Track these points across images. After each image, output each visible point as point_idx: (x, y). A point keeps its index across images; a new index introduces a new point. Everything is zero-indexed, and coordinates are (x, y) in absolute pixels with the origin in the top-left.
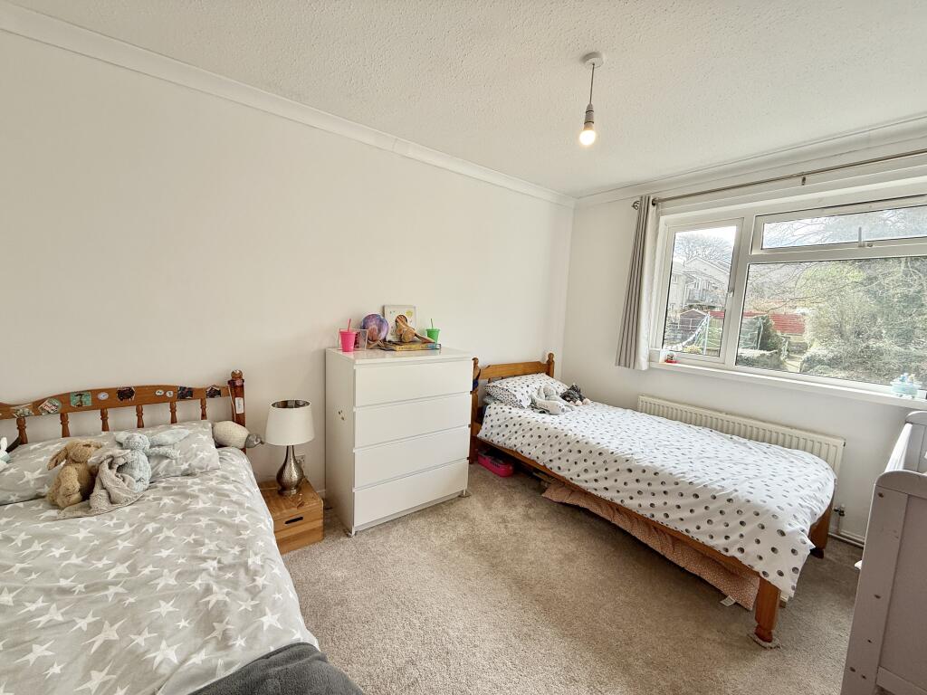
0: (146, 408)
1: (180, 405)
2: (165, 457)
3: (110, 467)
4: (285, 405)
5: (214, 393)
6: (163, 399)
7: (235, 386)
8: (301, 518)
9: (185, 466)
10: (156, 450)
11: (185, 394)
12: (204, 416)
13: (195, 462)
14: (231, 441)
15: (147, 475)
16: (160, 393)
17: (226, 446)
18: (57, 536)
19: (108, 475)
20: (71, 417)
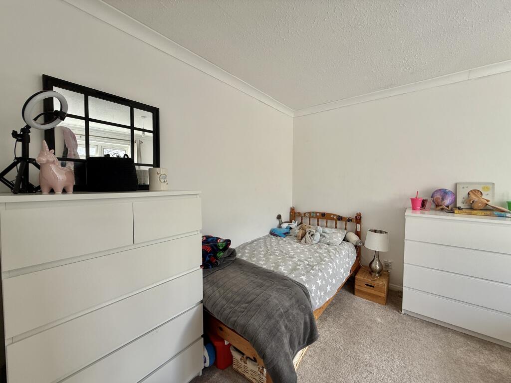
0: (329, 221)
1: (338, 222)
2: (324, 236)
3: (309, 234)
4: (375, 231)
5: (349, 220)
6: (333, 219)
7: (358, 219)
8: (373, 287)
9: (328, 241)
10: (324, 234)
11: (340, 218)
12: (345, 229)
13: (331, 241)
14: (350, 240)
15: (318, 240)
16: (332, 216)
17: (348, 241)
18: (291, 244)
19: (308, 235)
20: (311, 219)
